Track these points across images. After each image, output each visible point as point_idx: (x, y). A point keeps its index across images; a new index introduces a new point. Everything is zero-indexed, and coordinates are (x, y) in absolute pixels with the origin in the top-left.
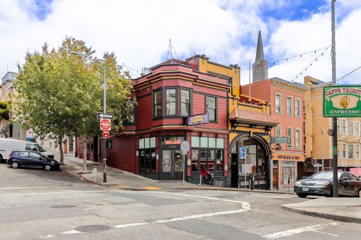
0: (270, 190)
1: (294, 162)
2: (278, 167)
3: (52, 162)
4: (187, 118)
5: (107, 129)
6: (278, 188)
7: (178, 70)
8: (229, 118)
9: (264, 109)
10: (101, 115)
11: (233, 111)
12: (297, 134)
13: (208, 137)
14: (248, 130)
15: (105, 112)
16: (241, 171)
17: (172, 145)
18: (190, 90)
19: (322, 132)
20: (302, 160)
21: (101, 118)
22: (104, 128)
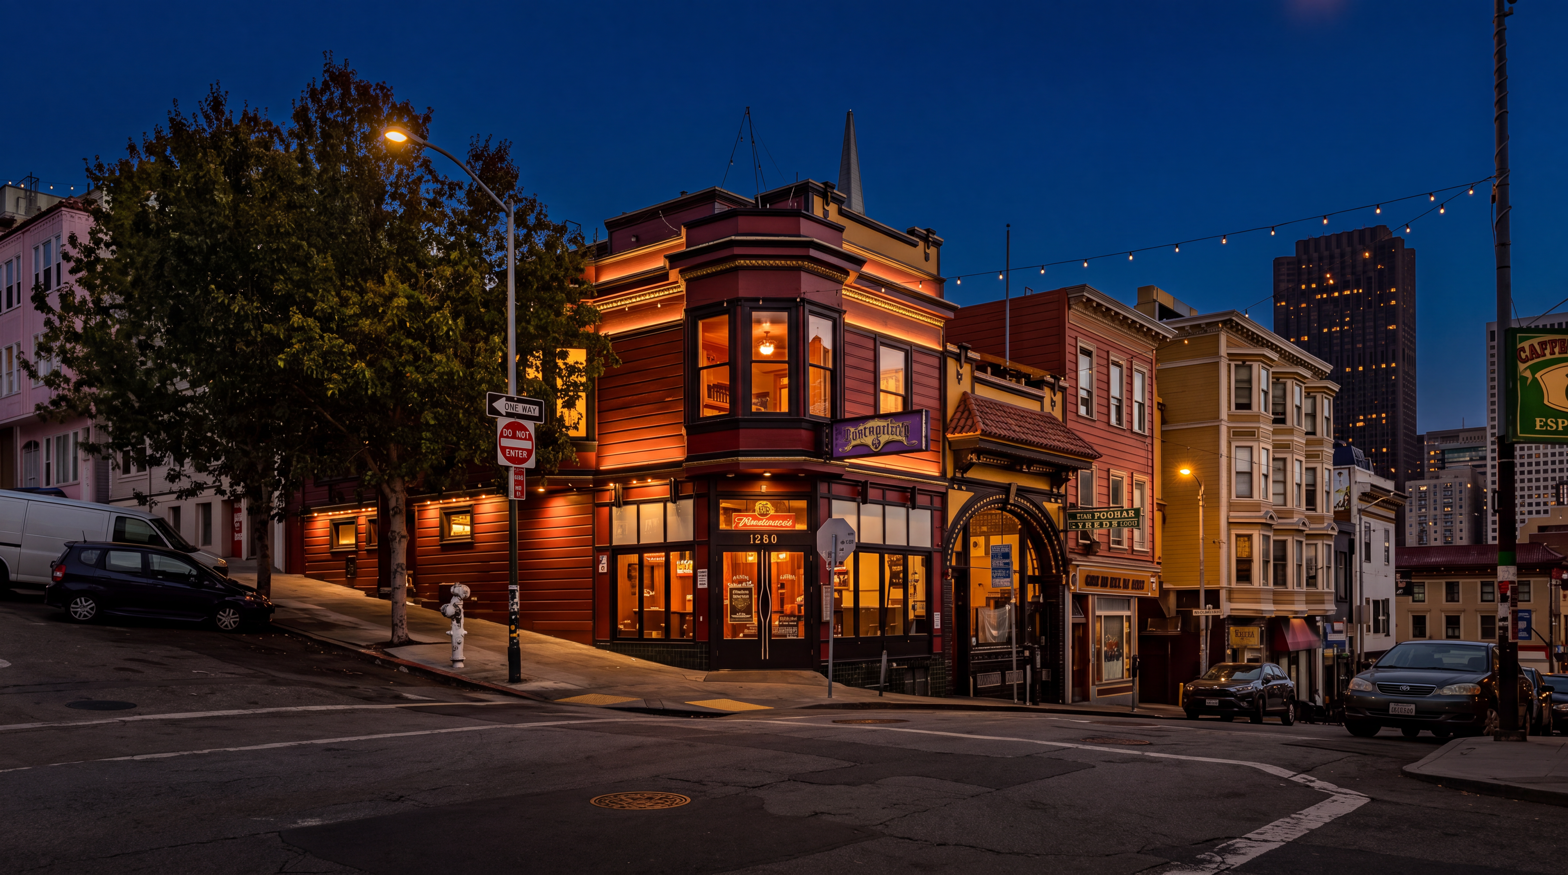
0: (1064, 703)
1: (1128, 599)
2: (1086, 616)
4: (827, 425)
5: (524, 460)
6: (1085, 698)
9: (1047, 401)
10: (501, 405)
11: (962, 408)
12: (1137, 493)
13: (884, 503)
14: (1001, 478)
16: (977, 636)
17: (762, 533)
18: (836, 316)
20: (1151, 591)
22: (509, 459)
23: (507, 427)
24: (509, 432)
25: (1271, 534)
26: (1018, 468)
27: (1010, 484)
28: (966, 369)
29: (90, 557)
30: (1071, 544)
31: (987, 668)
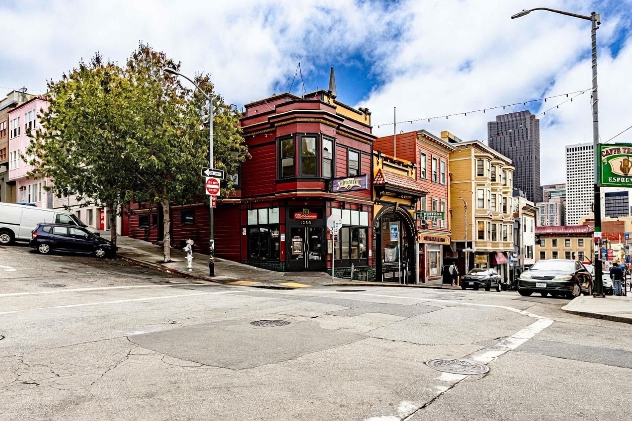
0: (416, 284)
1: (439, 245)
2: (424, 252)
3: (106, 243)
4: (330, 180)
5: (215, 193)
6: (423, 282)
7: (320, 110)
8: (375, 182)
9: (410, 173)
10: (207, 172)
11: (379, 174)
12: (442, 207)
13: (351, 210)
14: (393, 200)
15: (212, 167)
16: (384, 259)
17: (305, 220)
18: (333, 140)
19: (465, 206)
20: (447, 243)
21: (207, 176)
22: (211, 192)
23: (209, 180)
24: (210, 182)
25: (491, 221)
26: (400, 197)
27: (396, 203)
28: (380, 160)
29: (47, 229)
30: (418, 225)
31: (387, 271)
